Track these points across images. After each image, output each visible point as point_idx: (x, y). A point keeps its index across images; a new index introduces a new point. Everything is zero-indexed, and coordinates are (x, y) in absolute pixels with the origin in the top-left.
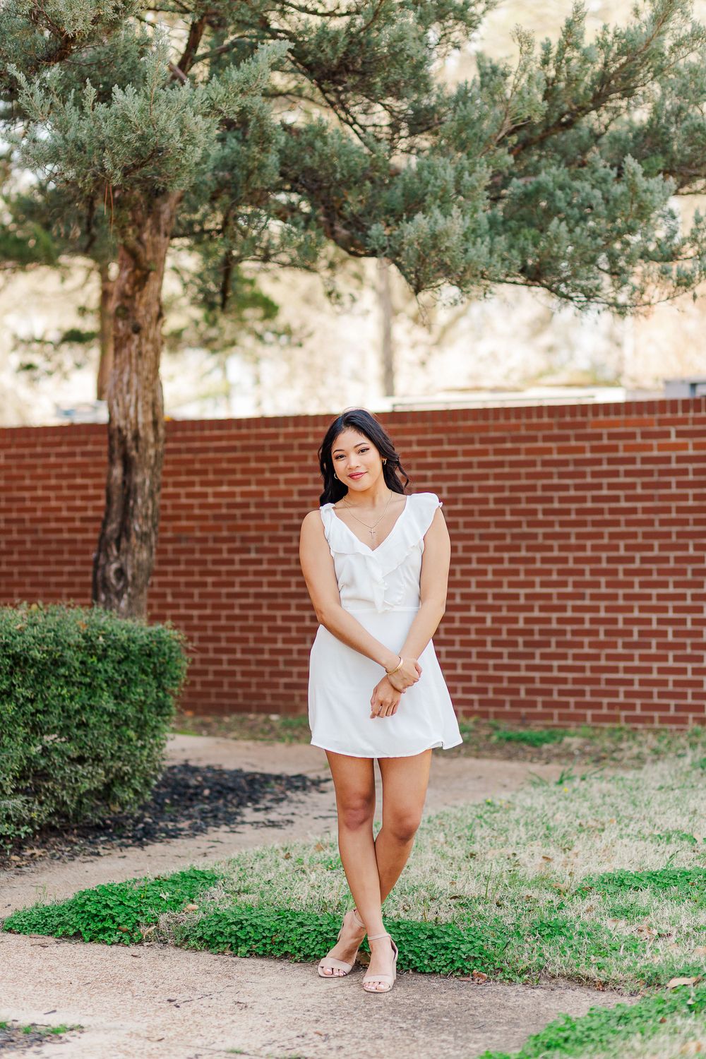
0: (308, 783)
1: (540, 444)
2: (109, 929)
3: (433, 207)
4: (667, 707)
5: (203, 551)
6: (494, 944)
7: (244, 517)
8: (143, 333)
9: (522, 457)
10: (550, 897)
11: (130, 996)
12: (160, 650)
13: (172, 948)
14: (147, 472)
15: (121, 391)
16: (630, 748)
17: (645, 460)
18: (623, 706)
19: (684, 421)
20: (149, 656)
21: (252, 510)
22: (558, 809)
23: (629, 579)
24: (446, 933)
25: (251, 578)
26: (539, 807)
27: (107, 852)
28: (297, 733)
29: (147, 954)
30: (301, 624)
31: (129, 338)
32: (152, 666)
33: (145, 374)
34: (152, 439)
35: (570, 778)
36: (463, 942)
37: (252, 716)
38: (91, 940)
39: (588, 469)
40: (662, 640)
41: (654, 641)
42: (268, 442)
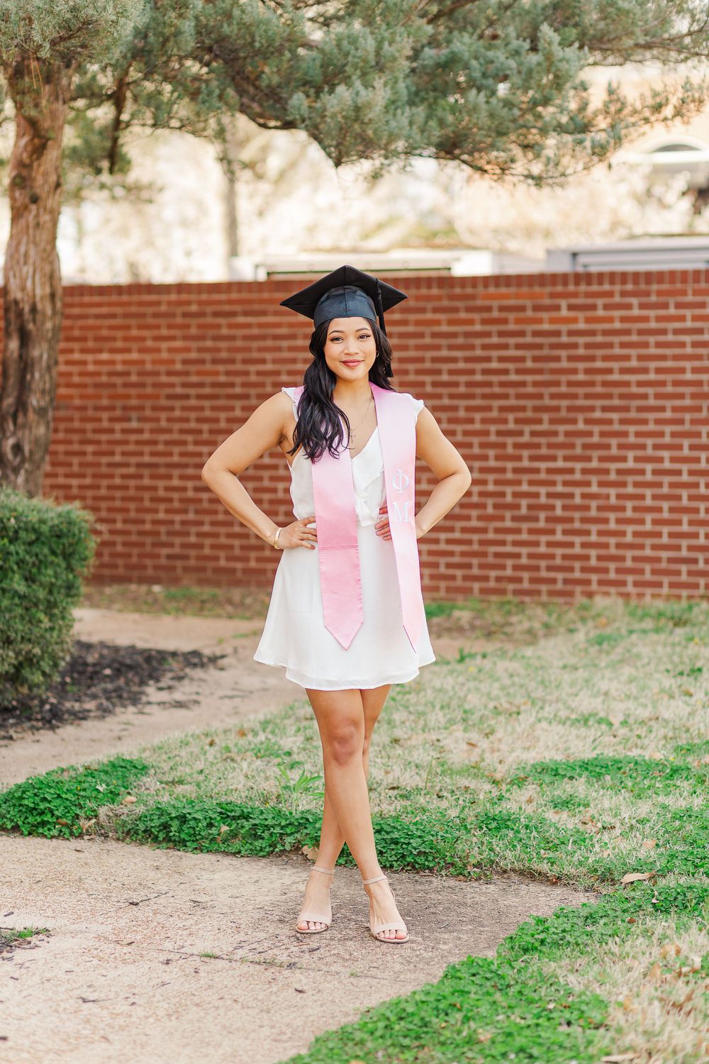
0: (205, 660)
1: (429, 316)
2: (48, 822)
3: (354, 78)
4: (554, 581)
5: (83, 420)
6: (444, 839)
7: (125, 385)
8: (41, 203)
9: (411, 329)
10: (487, 787)
11: (85, 895)
12: (69, 531)
13: (113, 842)
14: (45, 346)
15: (18, 262)
16: (521, 623)
17: (536, 334)
18: (511, 580)
19: (575, 295)
20: (59, 537)
21: (134, 378)
22: (469, 690)
23: (518, 452)
24: (394, 827)
25: (132, 448)
26: (449, 688)
27: (20, 735)
28: (182, 605)
29: (91, 849)
30: (183, 495)
31: (26, 208)
32: (61, 547)
33: (43, 245)
34: (49, 312)
35: (472, 656)
36: (412, 836)
37: (133, 587)
38: (30, 834)
39: (478, 342)
40: (550, 514)
41: (542, 515)
42: (150, 310)
